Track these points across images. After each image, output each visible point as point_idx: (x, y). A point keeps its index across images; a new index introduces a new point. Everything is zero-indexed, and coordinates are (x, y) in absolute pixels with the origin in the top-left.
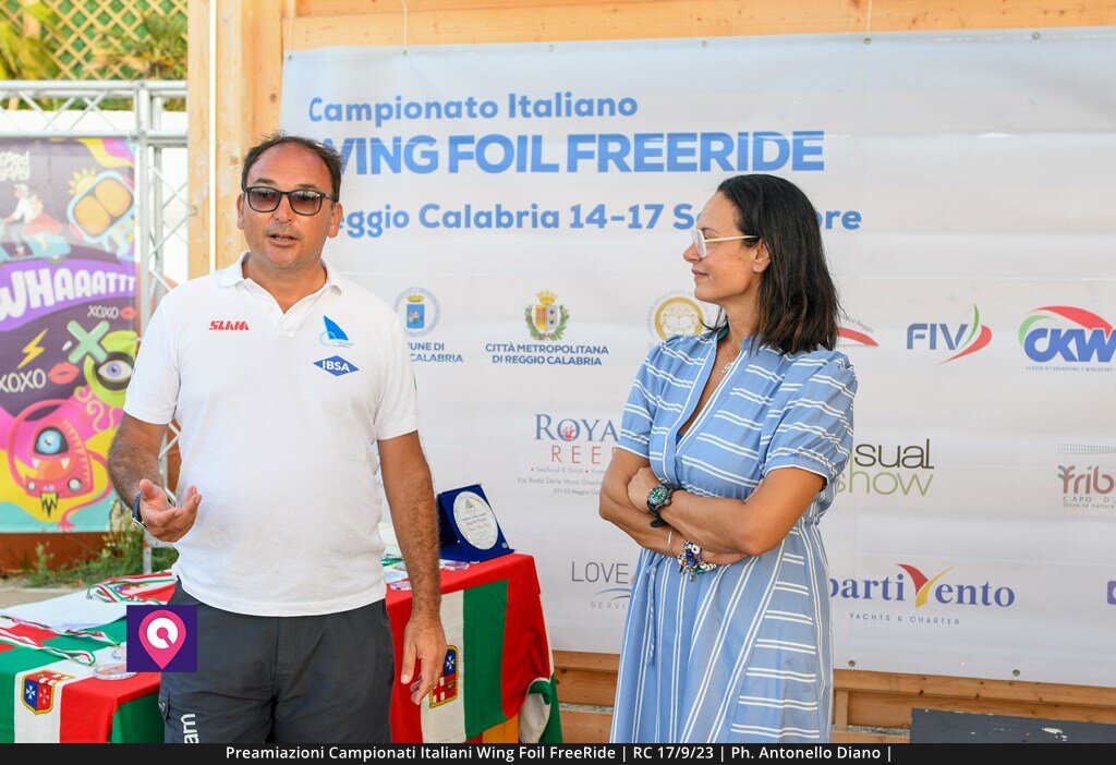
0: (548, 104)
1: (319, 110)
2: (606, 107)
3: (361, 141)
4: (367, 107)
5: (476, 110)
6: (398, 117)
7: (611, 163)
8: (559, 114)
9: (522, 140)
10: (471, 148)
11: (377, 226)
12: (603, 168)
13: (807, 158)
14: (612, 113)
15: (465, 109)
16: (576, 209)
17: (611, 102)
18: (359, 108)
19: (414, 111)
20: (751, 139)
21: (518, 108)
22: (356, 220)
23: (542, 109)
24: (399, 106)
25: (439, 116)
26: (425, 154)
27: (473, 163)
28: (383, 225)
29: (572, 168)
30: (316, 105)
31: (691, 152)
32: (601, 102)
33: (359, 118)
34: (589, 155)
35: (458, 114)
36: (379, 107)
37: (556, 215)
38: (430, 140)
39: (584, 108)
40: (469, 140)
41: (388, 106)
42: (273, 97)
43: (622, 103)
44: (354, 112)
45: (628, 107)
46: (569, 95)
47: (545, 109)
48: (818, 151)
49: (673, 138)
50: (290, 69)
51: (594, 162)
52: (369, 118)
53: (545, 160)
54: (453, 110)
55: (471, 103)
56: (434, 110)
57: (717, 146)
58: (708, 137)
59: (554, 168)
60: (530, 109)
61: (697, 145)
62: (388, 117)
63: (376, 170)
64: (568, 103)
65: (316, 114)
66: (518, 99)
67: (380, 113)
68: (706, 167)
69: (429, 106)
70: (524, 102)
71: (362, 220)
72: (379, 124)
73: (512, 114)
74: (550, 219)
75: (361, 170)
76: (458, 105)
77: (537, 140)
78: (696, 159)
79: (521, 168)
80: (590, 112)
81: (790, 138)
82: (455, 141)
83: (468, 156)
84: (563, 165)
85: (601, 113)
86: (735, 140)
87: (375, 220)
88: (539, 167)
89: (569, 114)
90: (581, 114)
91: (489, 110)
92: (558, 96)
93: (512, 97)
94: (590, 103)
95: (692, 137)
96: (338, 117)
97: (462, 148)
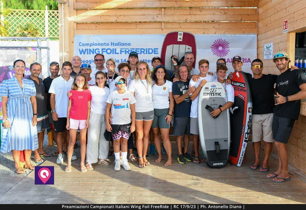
0: (117, 44)
1: (81, 44)
2: (126, 44)
3: (88, 49)
4: (88, 44)
5: (106, 44)
6: (93, 45)
7: (127, 53)
8: (119, 45)
9: (113, 49)
10: (105, 50)
11: (90, 62)
12: (126, 53)
13: (156, 52)
14: (127, 45)
15: (104, 44)
16: (122, 60)
17: (127, 44)
18: (87, 44)
19: (96, 45)
20: (148, 49)
21: (112, 44)
22: (87, 61)
23: (116, 44)
24: (93, 44)
25: (100, 45)
26: (98, 51)
27: (105, 53)
28: (91, 62)
29: (121, 53)
30: (80, 44)
31: (139, 51)
32: (125, 44)
33: (87, 46)
34: (123, 52)
35: (103, 45)
36: (90, 44)
37: (118, 60)
38: (99, 49)
39: (123, 44)
40: (105, 49)
41: (92, 44)
42: (73, 42)
43: (128, 44)
44: (87, 45)
45: (129, 44)
46: (120, 42)
47: (117, 45)
48: (157, 51)
49: (136, 49)
50: (75, 38)
51: (124, 53)
52: (89, 46)
53: (117, 52)
54: (102, 44)
55: (105, 43)
56: (99, 44)
57: (143, 50)
58: (141, 49)
59: (118, 53)
60: (114, 45)
61: (140, 50)
62: (92, 45)
63: (90, 54)
64: (120, 44)
65: (80, 45)
66: (112, 43)
67: (91, 45)
68: (141, 53)
69: (98, 44)
70: (113, 43)
71: (88, 62)
72: (90, 47)
73: (111, 45)
74: (118, 61)
75: (88, 54)
76: (103, 44)
77: (115, 49)
78: (140, 52)
79: (113, 53)
80: (123, 45)
81: (153, 49)
82: (102, 49)
83: (105, 52)
84: (120, 53)
85: (125, 45)
86: (145, 49)
87: (90, 61)
88: (116, 53)
89: (120, 45)
90: (122, 45)
91: (108, 45)
92: (119, 43)
93: (111, 43)
94: (124, 44)
95: (139, 49)
96: (84, 45)
97: (104, 50)
